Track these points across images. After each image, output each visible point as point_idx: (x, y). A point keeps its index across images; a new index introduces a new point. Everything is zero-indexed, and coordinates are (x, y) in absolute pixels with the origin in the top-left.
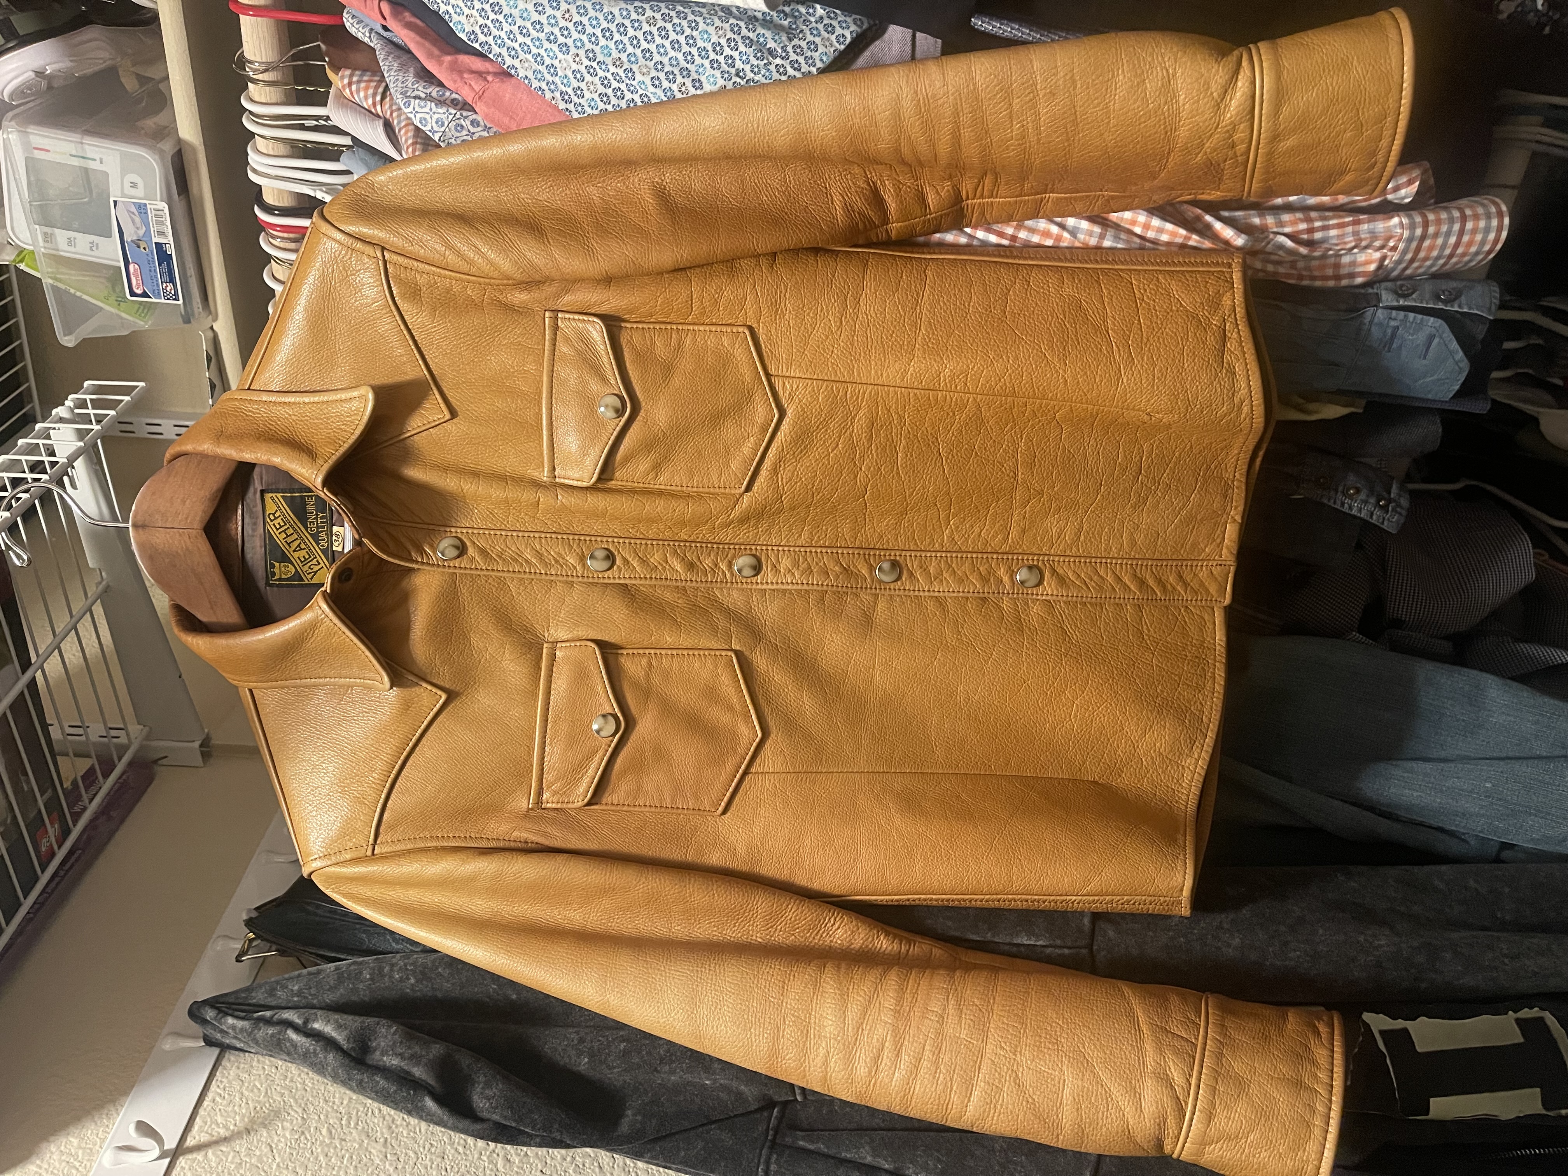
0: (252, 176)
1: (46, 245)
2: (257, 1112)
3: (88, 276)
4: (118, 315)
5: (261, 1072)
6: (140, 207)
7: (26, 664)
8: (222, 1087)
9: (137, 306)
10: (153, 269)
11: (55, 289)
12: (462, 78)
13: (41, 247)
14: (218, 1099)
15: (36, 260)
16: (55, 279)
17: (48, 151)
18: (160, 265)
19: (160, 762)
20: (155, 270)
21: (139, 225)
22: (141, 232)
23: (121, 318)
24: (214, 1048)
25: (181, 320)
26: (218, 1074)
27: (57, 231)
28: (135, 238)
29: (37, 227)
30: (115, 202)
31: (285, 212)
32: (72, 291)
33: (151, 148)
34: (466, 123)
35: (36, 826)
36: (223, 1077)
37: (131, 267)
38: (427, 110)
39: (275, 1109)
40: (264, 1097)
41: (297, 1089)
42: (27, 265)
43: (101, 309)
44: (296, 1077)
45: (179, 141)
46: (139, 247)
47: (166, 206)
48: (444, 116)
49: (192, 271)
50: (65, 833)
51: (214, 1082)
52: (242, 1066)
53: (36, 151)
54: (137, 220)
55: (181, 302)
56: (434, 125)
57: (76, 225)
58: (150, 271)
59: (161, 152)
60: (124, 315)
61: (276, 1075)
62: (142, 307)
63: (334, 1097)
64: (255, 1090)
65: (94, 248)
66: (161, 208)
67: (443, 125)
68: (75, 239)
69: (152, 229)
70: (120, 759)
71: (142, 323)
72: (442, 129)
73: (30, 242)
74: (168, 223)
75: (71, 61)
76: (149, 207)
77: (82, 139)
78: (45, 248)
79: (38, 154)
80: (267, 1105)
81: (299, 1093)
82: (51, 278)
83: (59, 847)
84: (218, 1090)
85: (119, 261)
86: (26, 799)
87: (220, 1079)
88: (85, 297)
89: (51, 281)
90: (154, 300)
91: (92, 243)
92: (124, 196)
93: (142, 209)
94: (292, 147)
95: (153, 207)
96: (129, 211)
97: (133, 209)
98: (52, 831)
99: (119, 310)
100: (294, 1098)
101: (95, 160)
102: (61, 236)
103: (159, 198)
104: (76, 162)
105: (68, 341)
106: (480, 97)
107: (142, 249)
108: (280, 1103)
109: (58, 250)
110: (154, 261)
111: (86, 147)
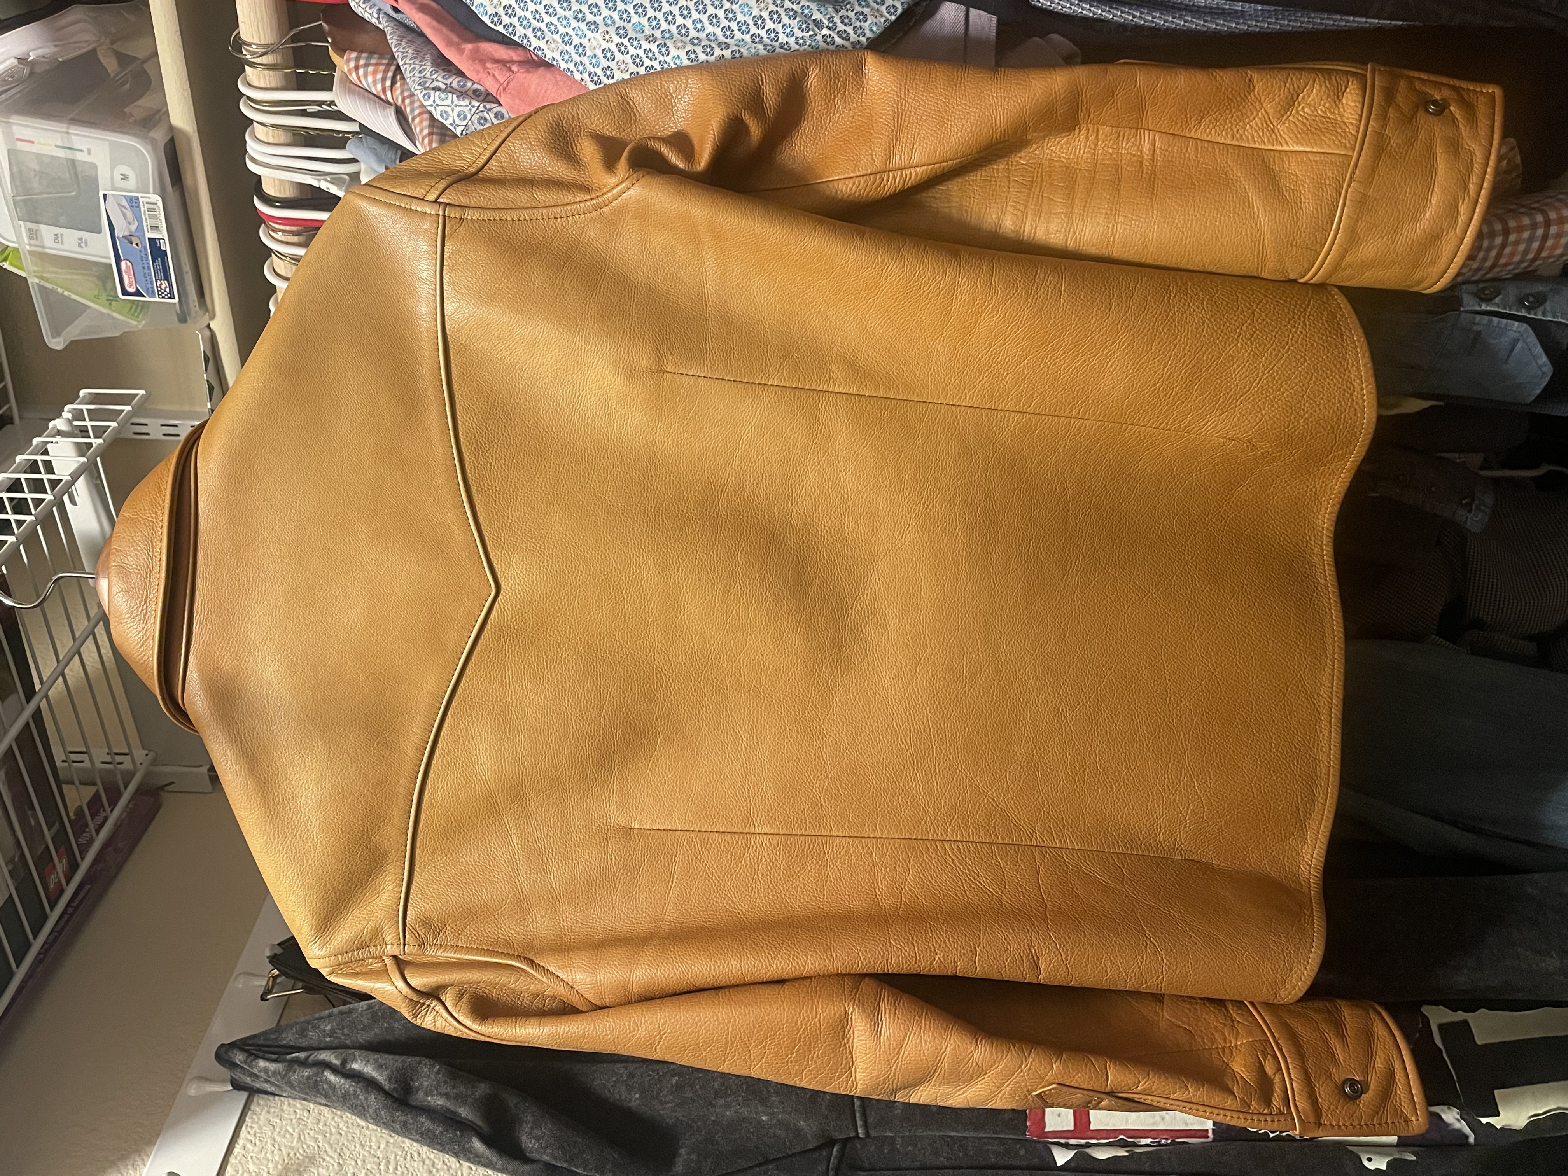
0: (251, 166)
1: (32, 242)
2: (291, 1159)
3: (76, 274)
4: (108, 315)
5: (293, 1117)
6: (131, 200)
7: (30, 692)
8: (252, 1133)
9: (130, 305)
10: (146, 266)
11: (42, 289)
12: (485, 68)
13: (26, 245)
14: (249, 1145)
15: (20, 258)
16: (42, 278)
17: (33, 142)
18: (153, 262)
19: (167, 788)
20: (149, 268)
21: (131, 220)
22: (133, 227)
23: (113, 318)
24: (242, 1092)
25: (176, 320)
26: (247, 1119)
27: (43, 227)
28: (127, 233)
29: (21, 223)
30: (105, 196)
31: (287, 204)
32: (60, 290)
33: (144, 138)
34: (490, 116)
35: (44, 861)
36: (253, 1122)
37: (123, 265)
38: (448, 102)
39: (310, 1155)
40: (297, 1142)
41: (331, 1134)
42: (11, 264)
43: (89, 307)
44: (329, 1121)
45: (171, 128)
46: (132, 243)
47: (160, 199)
48: (466, 109)
49: (187, 268)
50: (74, 866)
51: (244, 1128)
52: (272, 1110)
53: (19, 143)
54: (129, 214)
55: (176, 300)
56: (456, 119)
57: (62, 220)
58: (144, 268)
59: (153, 142)
60: (115, 315)
61: (308, 1118)
62: (134, 307)
63: (370, 1141)
64: (288, 1136)
65: (83, 245)
66: (154, 201)
67: (465, 117)
68: (62, 235)
69: (145, 224)
70: (126, 788)
71: (135, 323)
72: (465, 123)
73: (15, 240)
74: (162, 217)
75: (55, 46)
76: (141, 200)
77: (68, 129)
78: (30, 245)
79: (21, 146)
80: (302, 1152)
81: (333, 1137)
82: (37, 277)
83: (68, 883)
84: (249, 1137)
85: (109, 258)
86: (33, 834)
87: (249, 1124)
88: (74, 297)
89: (37, 281)
90: (147, 299)
91: (80, 239)
92: (114, 189)
93: (133, 202)
94: (294, 134)
95: (145, 200)
96: (119, 205)
97: (124, 203)
98: (60, 866)
99: (111, 309)
100: (329, 1143)
101: (82, 151)
102: (47, 232)
103: (151, 190)
104: (61, 153)
105: (56, 344)
106: (504, 89)
107: (134, 245)
108: (314, 1148)
109: (43, 247)
110: (148, 258)
111: (73, 137)
